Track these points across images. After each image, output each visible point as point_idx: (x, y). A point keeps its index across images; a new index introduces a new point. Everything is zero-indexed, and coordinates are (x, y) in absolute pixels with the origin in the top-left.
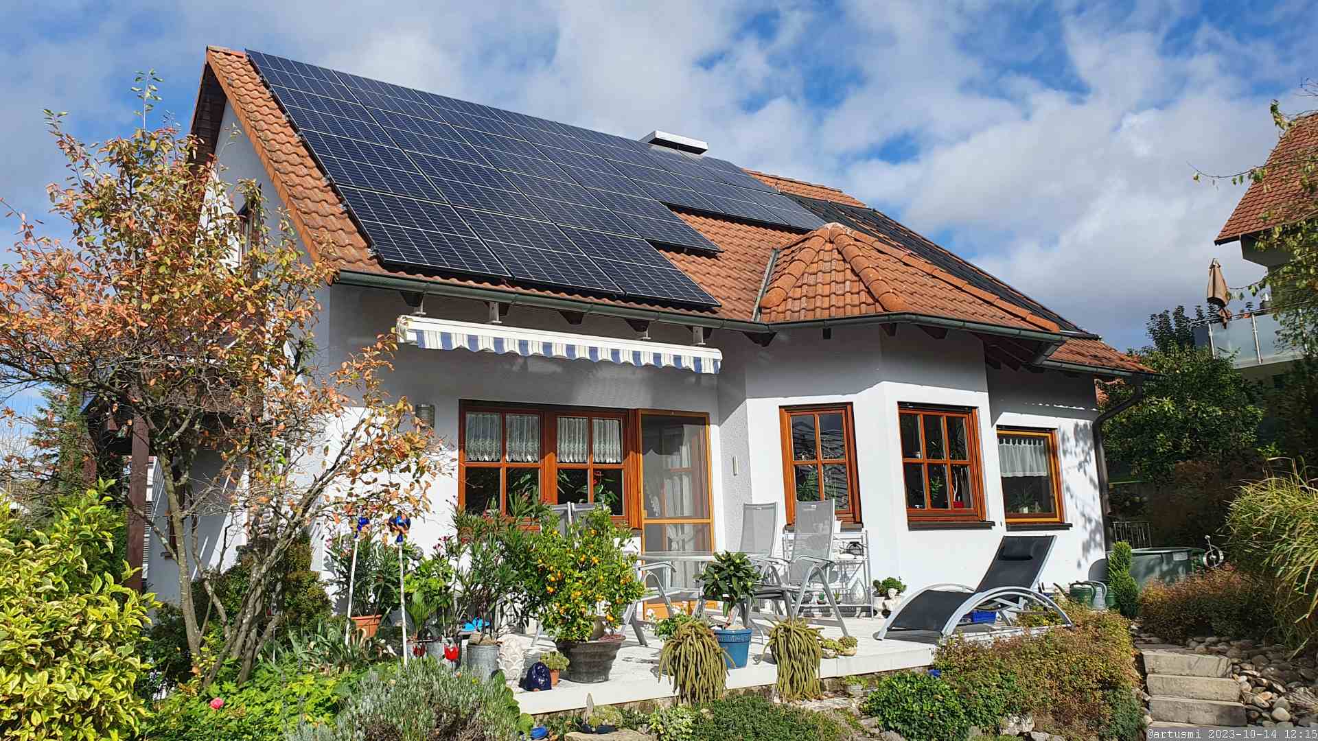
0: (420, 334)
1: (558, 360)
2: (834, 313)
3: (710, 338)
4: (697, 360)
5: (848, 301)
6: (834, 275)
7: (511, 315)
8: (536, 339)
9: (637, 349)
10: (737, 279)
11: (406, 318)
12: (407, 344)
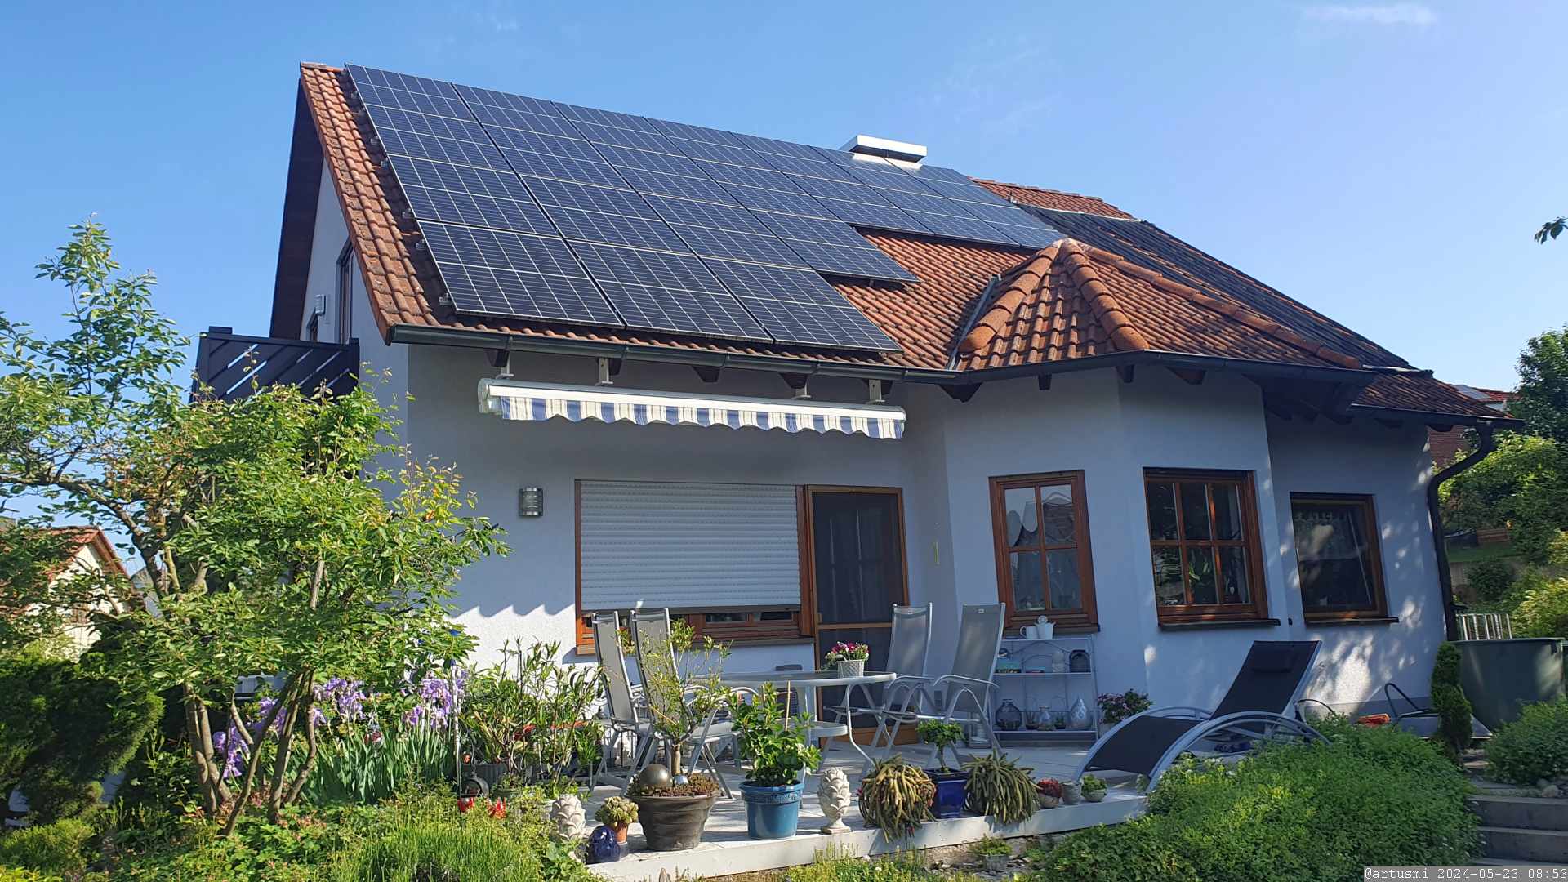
0: (505, 403)
1: (687, 427)
2: (1054, 355)
3: (891, 395)
4: (873, 423)
7: (623, 372)
8: (657, 404)
9: (792, 411)
10: (936, 318)
11: (484, 383)
12: (491, 414)
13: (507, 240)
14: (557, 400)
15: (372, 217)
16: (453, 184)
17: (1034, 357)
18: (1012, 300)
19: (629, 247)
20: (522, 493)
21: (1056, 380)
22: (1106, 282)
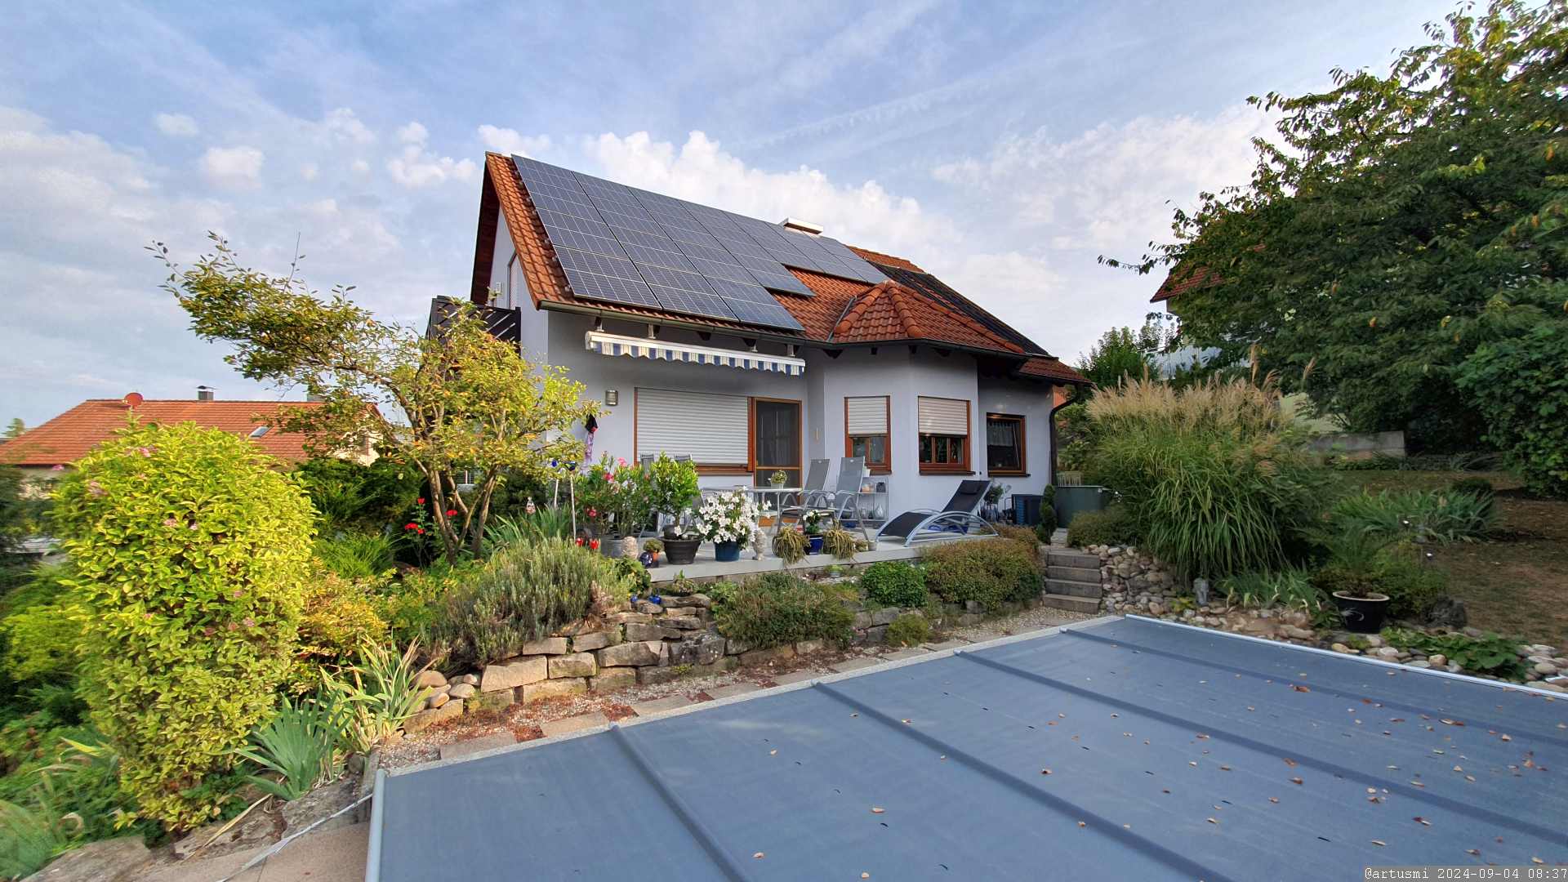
0: (599, 344)
1: (694, 363)
2: (878, 338)
3: (799, 353)
4: (788, 367)
5: (889, 330)
6: (883, 314)
7: (662, 332)
8: (678, 350)
9: (747, 358)
10: (823, 315)
11: (590, 333)
12: (592, 350)
13: (602, 259)
14: (627, 344)
15: (528, 241)
16: (572, 227)
17: (869, 338)
18: (860, 309)
19: (666, 267)
20: (607, 393)
21: (878, 352)
22: (907, 303)
